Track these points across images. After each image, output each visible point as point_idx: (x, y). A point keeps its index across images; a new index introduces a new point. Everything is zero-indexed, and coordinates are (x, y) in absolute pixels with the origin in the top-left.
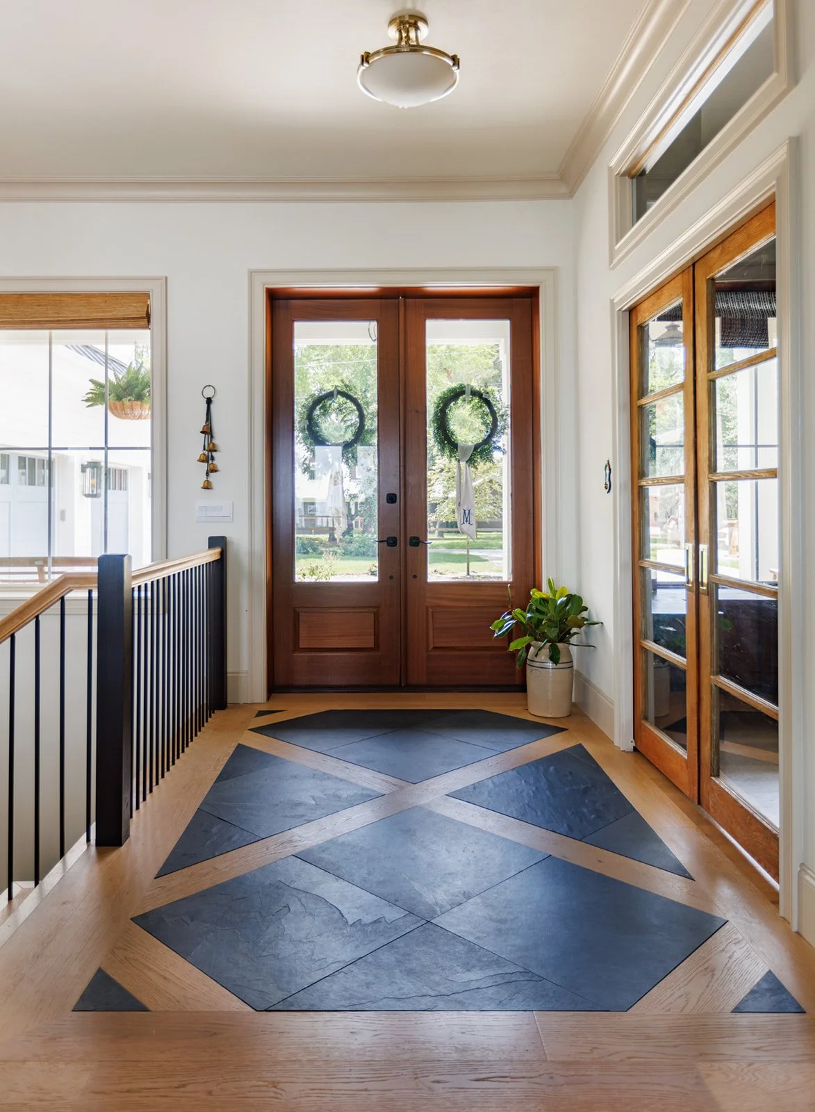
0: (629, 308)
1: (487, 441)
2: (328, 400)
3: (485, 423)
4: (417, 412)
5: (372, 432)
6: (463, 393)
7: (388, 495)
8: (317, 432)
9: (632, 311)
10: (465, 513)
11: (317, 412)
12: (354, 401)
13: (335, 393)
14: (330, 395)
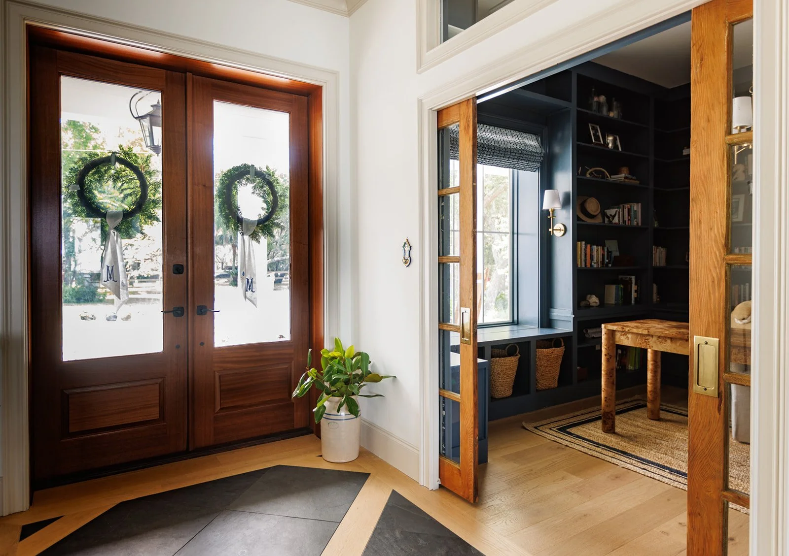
0: (438, 109)
1: (268, 218)
2: (104, 166)
3: (266, 201)
4: (205, 186)
5: (155, 202)
6: (248, 173)
7: (174, 265)
8: (90, 199)
9: (440, 113)
10: (248, 281)
11: (89, 178)
12: (135, 169)
13: (113, 159)
14: (107, 161)
